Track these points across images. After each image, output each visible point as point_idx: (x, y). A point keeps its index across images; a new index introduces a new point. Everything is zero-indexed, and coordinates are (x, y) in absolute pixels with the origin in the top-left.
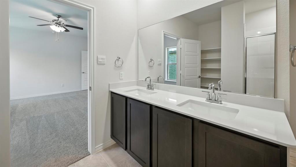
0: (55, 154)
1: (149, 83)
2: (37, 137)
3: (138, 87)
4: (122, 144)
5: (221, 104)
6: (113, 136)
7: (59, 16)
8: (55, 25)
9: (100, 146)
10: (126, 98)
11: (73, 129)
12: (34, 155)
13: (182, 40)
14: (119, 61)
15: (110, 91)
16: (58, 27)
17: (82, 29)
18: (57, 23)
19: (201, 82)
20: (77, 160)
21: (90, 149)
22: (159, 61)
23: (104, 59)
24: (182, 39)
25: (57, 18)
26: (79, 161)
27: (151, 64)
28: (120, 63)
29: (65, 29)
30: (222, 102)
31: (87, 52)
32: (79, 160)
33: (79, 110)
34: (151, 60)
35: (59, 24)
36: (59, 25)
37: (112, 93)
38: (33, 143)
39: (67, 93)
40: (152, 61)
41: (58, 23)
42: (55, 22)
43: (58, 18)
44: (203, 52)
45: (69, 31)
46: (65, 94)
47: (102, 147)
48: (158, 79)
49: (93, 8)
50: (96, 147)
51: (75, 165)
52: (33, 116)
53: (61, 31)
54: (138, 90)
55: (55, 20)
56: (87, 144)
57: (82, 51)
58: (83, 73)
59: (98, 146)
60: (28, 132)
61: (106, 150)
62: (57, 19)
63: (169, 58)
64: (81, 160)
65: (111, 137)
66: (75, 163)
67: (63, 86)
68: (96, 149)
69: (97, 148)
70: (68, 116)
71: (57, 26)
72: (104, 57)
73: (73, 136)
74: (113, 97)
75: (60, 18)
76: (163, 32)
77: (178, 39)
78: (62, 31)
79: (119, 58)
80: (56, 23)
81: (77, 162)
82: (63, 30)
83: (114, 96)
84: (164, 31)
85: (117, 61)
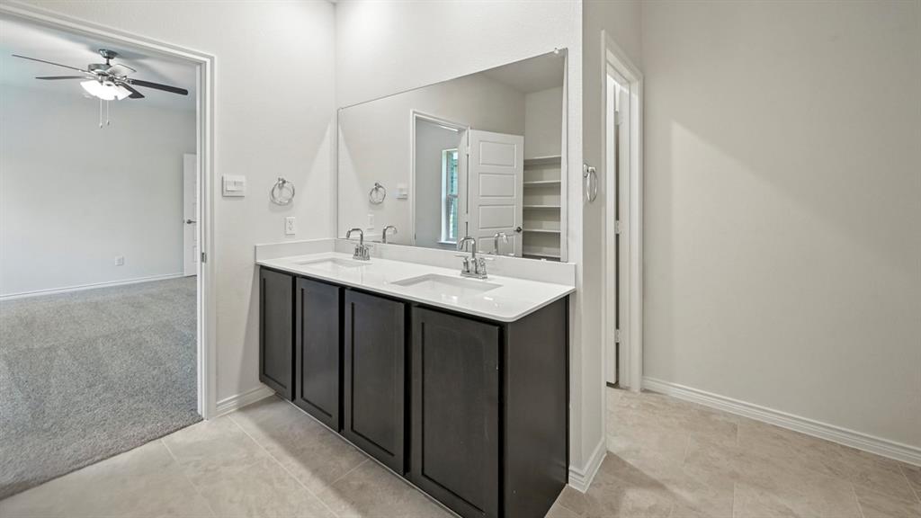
0: (107, 425)
1: (359, 242)
2: (50, 394)
3: (338, 254)
4: (285, 388)
5: (484, 278)
6: (267, 375)
7: (111, 55)
8: (95, 79)
9: (230, 401)
10: (295, 277)
11: (155, 373)
12: (45, 431)
13: (472, 134)
14: (284, 189)
15: (256, 265)
16: (109, 85)
17: (184, 92)
18: (103, 75)
19: (523, 244)
20: (166, 432)
21: (201, 408)
22: (401, 190)
23: (241, 183)
24: (470, 131)
25: (105, 59)
26: (171, 435)
27: (377, 197)
28: (286, 193)
29: (131, 93)
30: (488, 276)
31: (196, 158)
32: (172, 432)
33: (174, 329)
34: (378, 187)
35: (111, 78)
36: (112, 80)
37: (263, 268)
38: (38, 406)
39: (134, 285)
40: (380, 189)
41: (107, 75)
42: (97, 70)
43: (108, 58)
44: (529, 166)
45: (143, 96)
46: (129, 287)
47: (234, 403)
48: (384, 234)
49: (212, 59)
50: (218, 403)
51: (161, 442)
52: (25, 347)
53: (116, 97)
54: (333, 261)
55: (98, 66)
56: (196, 400)
57: (186, 156)
58: (189, 222)
59: (227, 399)
60: (19, 386)
61: (244, 408)
62: (104, 61)
63: (452, 178)
64: (178, 432)
65: (262, 380)
66: (162, 439)
67: (121, 262)
68: (218, 405)
69: (222, 404)
70: (140, 344)
71: (105, 83)
72: (242, 178)
73: (157, 387)
74: (264, 280)
75: (115, 59)
76: (414, 112)
77: (461, 131)
78: (120, 98)
79: (284, 182)
80: (99, 75)
81: (167, 436)
82: (123, 93)
83: (266, 275)
84: (416, 110)
85: (277, 191)
